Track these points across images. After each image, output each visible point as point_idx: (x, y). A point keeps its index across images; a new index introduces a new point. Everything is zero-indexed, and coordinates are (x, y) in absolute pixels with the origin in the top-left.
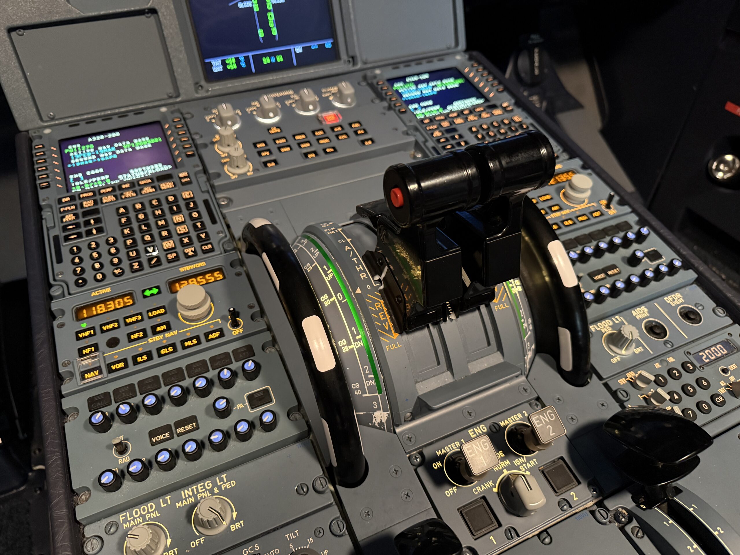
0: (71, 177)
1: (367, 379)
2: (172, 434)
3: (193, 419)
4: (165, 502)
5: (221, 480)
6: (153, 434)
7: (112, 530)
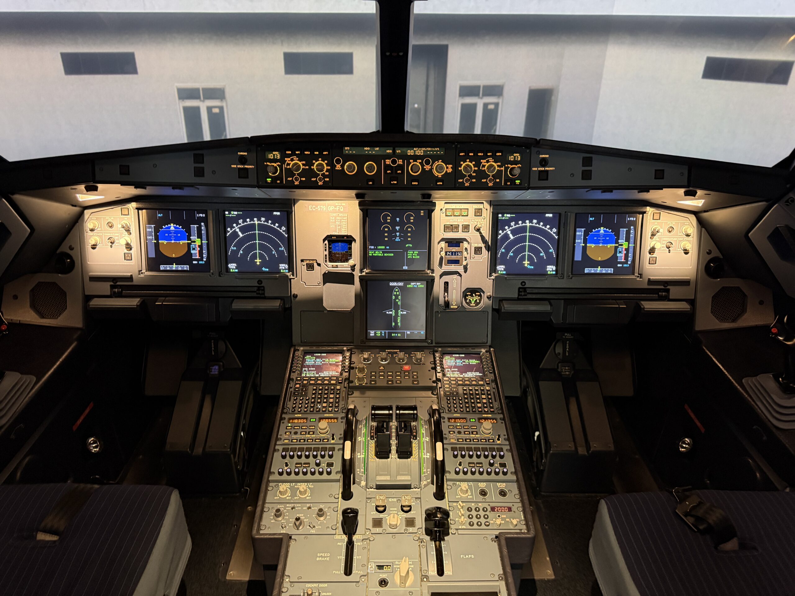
0: (304, 369)
1: (362, 469)
2: (301, 466)
3: (309, 464)
4: (293, 484)
5: (310, 484)
6: (297, 464)
7: (277, 486)
